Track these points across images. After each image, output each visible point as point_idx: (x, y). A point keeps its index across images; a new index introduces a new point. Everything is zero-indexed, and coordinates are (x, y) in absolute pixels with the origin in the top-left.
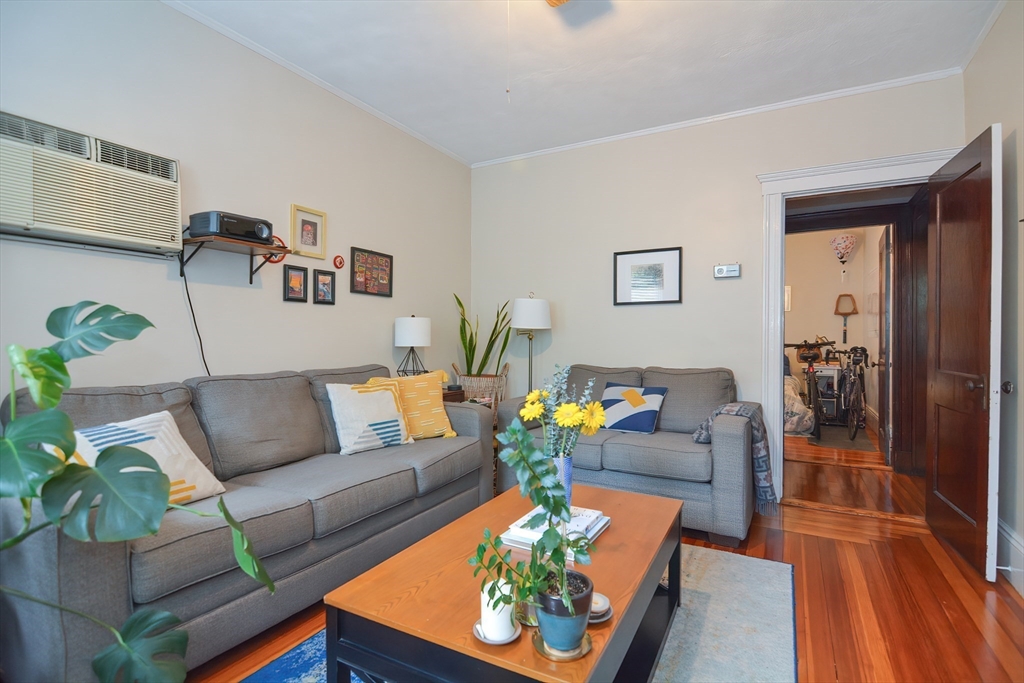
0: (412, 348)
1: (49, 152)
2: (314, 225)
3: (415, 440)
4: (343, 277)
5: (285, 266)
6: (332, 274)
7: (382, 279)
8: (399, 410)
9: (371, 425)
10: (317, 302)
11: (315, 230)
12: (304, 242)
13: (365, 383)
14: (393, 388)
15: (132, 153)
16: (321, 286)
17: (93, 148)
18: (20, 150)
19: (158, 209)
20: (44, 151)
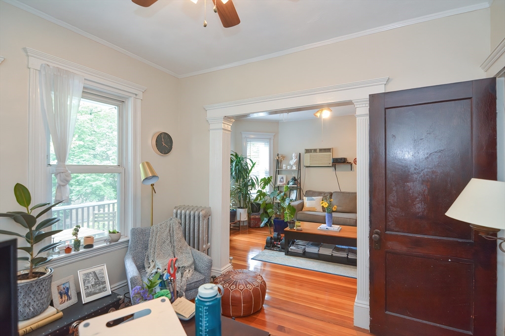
1: (313, 154)
15: (324, 149)
17: (318, 151)
18: (308, 154)
19: (327, 159)
20: (311, 154)
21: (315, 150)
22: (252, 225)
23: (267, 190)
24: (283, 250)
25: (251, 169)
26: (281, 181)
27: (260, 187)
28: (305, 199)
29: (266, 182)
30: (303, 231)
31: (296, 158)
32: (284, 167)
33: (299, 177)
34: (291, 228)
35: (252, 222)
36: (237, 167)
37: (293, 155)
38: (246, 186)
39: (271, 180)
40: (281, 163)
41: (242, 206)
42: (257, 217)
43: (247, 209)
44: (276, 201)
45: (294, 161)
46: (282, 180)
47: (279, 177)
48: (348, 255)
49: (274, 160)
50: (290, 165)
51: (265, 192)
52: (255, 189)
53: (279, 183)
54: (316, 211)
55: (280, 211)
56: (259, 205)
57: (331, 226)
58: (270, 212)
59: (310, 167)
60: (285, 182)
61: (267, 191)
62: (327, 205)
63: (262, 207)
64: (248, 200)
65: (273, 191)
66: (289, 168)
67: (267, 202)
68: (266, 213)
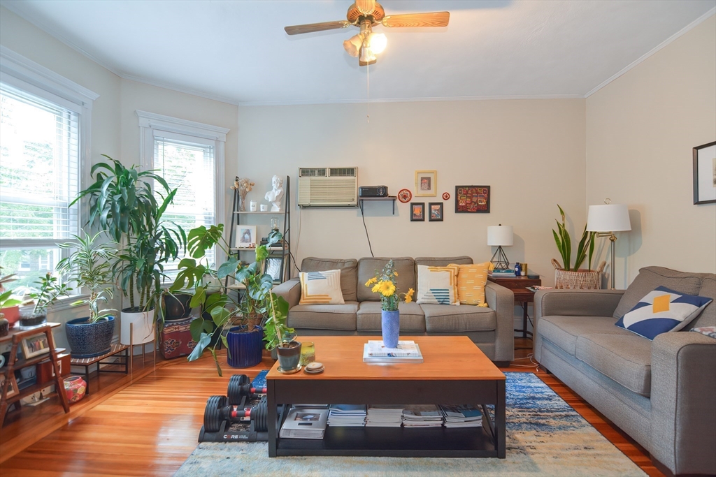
0: (500, 247)
1: (317, 178)
2: (429, 179)
3: (461, 304)
4: (449, 206)
6: (441, 204)
7: (481, 202)
8: (451, 284)
9: (431, 290)
10: (431, 220)
11: (430, 181)
12: (422, 189)
13: (446, 266)
14: (453, 270)
15: (340, 169)
16: (433, 211)
17: (328, 172)
18: (307, 179)
19: (348, 189)
20: (313, 178)
21: (322, 172)
22: (168, 352)
23: (210, 258)
24: (260, 435)
25: (164, 206)
26: (244, 240)
27: (188, 252)
28: (304, 277)
29: (207, 237)
30: (328, 375)
31: (281, 186)
32: (252, 206)
33: (287, 228)
34: (288, 368)
35: (168, 343)
36: (117, 198)
37: (274, 179)
38: (147, 250)
39: (219, 235)
40: (244, 198)
41: (137, 304)
42: (182, 329)
43: (152, 313)
44: (233, 286)
45: (274, 193)
46: (247, 236)
47: (240, 230)
48: (444, 419)
49: (227, 192)
50: (266, 202)
51: (204, 264)
52: (175, 256)
53: (239, 244)
54: (331, 301)
55: (243, 309)
56: (187, 298)
57: (396, 346)
58: (217, 316)
59: (310, 207)
60: (254, 240)
61: (210, 263)
62: (392, 288)
63: (193, 304)
64: (153, 288)
65: (225, 261)
66: (263, 208)
67: (209, 289)
68: (207, 316)
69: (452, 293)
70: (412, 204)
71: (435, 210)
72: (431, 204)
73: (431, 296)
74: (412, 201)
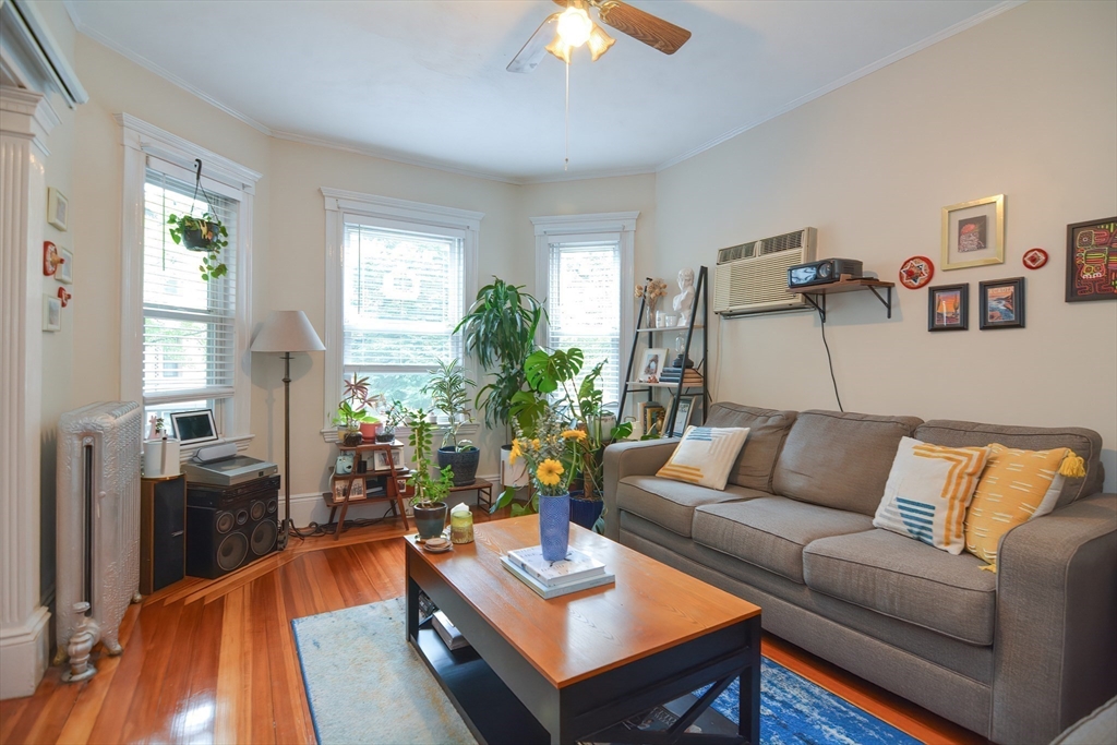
1: (742, 262)
2: (983, 221)
3: (965, 551)
4: (1047, 286)
5: (930, 288)
6: (1019, 283)
8: (945, 495)
9: (899, 500)
10: (985, 326)
11: (985, 227)
12: (963, 250)
14: (965, 459)
16: (992, 303)
17: (759, 247)
18: (727, 266)
20: (737, 262)
21: (748, 250)
26: (650, 372)
33: (701, 353)
45: (685, 297)
46: (653, 364)
53: (641, 377)
54: (701, 480)
60: (660, 371)
69: (940, 517)
70: (933, 291)
71: (999, 300)
72: (984, 287)
73: (895, 513)
74: (934, 283)
